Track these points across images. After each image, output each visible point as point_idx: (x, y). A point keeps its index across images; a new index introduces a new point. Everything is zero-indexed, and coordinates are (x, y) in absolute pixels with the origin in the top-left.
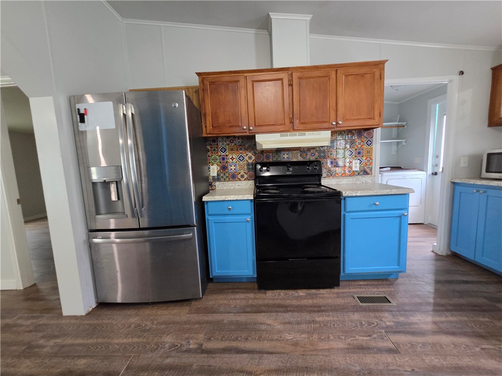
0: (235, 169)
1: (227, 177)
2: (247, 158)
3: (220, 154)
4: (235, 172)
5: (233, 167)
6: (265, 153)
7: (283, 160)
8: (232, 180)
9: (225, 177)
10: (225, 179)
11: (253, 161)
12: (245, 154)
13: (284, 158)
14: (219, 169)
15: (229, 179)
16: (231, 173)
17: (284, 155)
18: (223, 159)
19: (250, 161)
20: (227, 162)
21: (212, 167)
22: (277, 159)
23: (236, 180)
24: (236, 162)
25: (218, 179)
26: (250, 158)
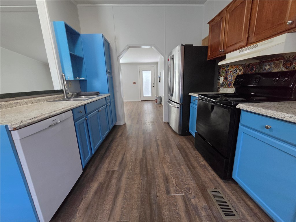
0: (231, 79)
1: (227, 85)
2: (238, 71)
3: (226, 69)
4: (231, 82)
5: (230, 78)
6: (251, 66)
7: (264, 71)
8: (228, 87)
9: (225, 84)
10: (225, 86)
11: (242, 73)
12: (238, 68)
13: (265, 69)
14: (224, 79)
15: (227, 86)
16: (229, 82)
17: (266, 66)
18: (227, 72)
19: (240, 74)
20: (228, 74)
21: (221, 78)
22: (259, 71)
23: (230, 87)
24: (232, 74)
25: (222, 86)
26: (240, 71)
